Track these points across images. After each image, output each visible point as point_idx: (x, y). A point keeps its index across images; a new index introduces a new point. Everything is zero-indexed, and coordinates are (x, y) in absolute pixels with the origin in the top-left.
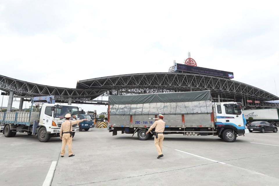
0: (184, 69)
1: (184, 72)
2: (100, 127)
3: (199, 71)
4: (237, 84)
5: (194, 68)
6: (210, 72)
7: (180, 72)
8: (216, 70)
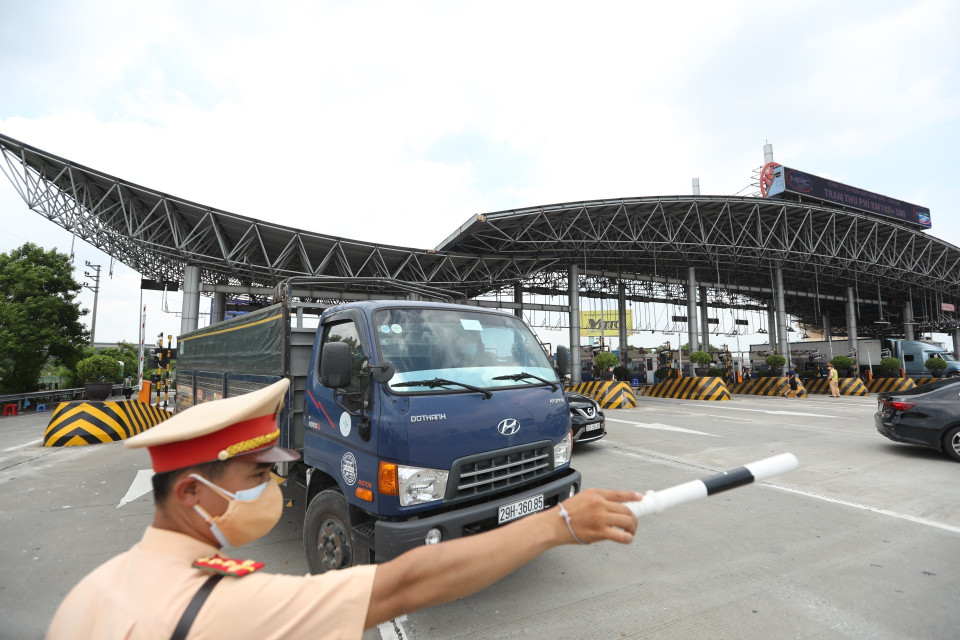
0: (805, 190)
1: (806, 200)
2: (619, 407)
3: (844, 198)
4: (939, 246)
5: (829, 188)
6: (873, 204)
7: (795, 198)
8: (887, 198)
